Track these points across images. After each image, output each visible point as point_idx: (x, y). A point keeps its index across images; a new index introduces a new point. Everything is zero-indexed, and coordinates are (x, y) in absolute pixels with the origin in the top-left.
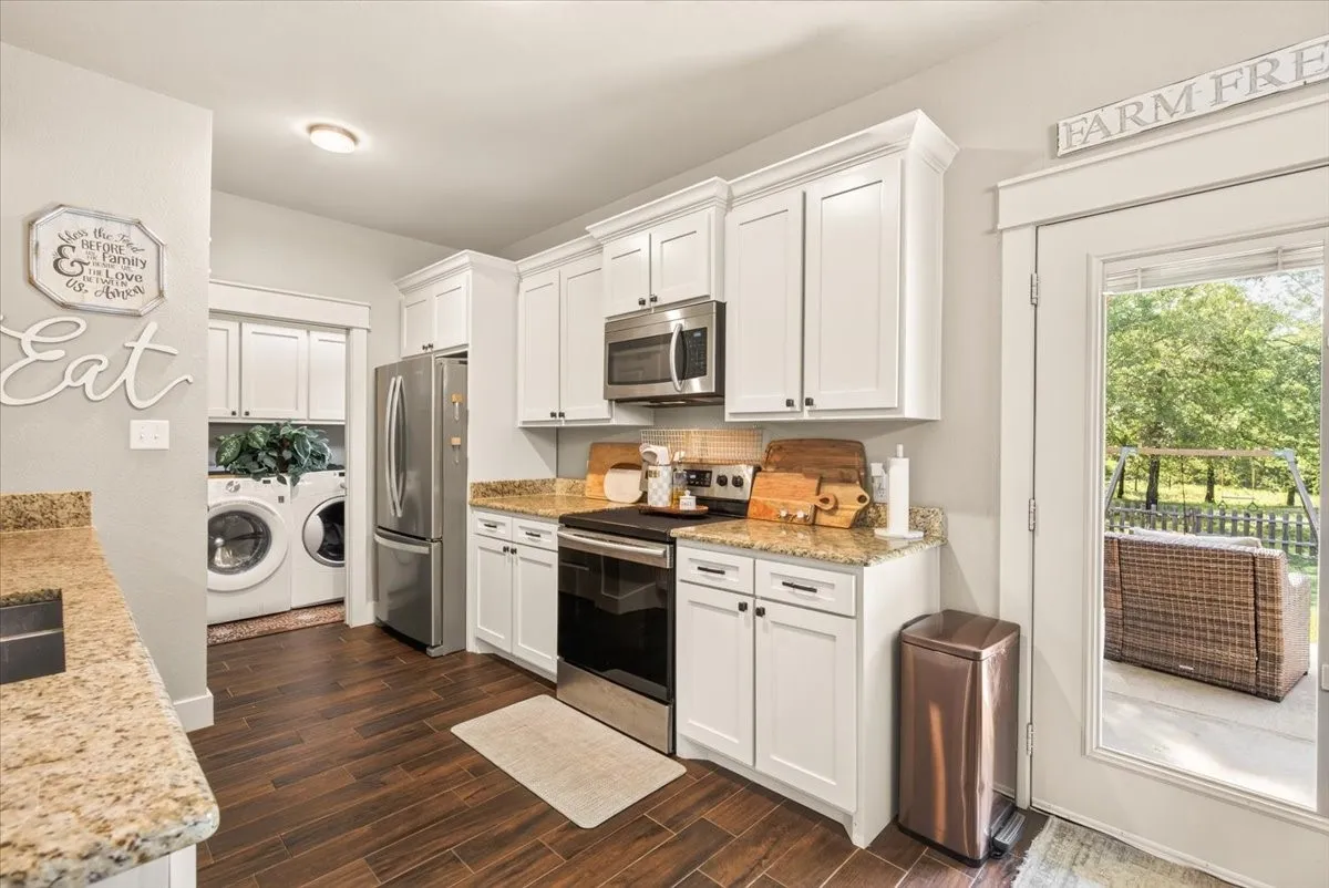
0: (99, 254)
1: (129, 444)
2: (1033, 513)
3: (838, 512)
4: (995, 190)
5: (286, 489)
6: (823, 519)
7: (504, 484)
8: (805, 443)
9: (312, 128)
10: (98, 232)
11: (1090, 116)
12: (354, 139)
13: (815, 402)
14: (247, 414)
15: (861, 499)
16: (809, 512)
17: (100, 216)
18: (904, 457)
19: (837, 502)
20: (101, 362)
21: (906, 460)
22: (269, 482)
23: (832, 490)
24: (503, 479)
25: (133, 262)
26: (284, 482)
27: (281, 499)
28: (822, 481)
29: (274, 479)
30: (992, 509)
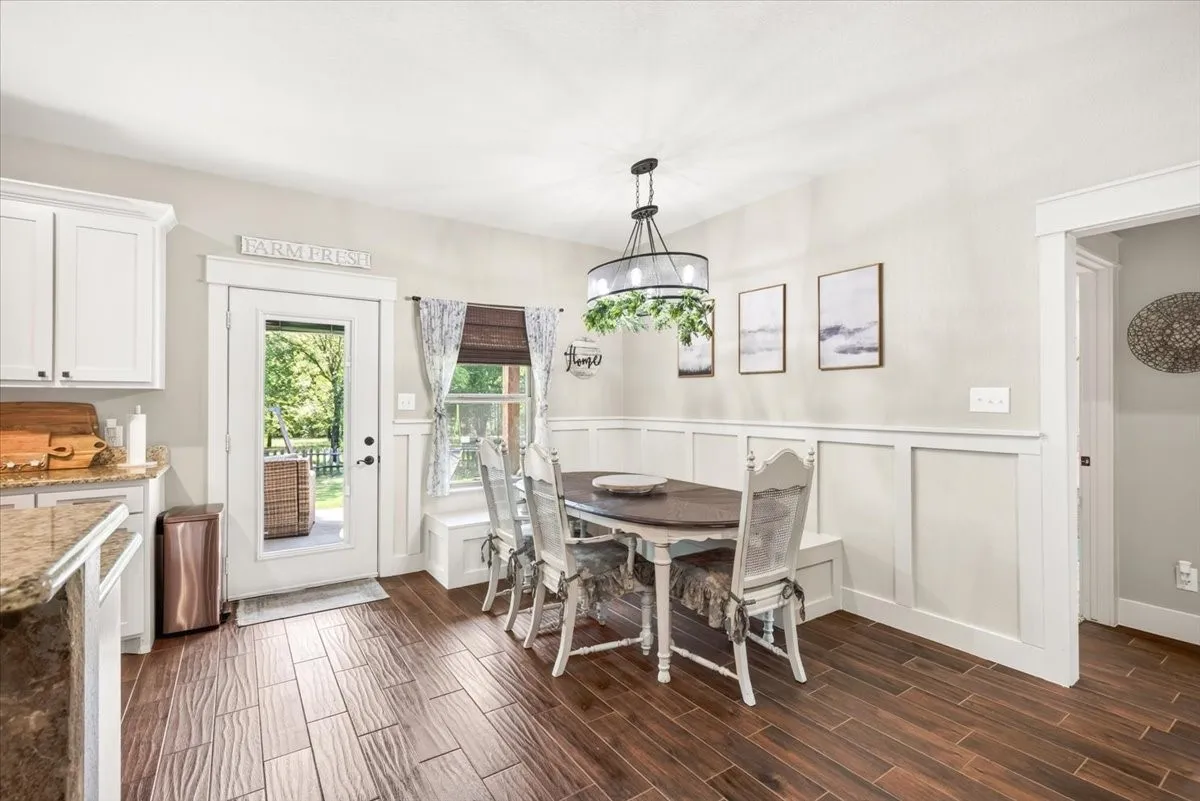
2: (228, 441)
3: (75, 457)
4: (203, 258)
6: (57, 464)
8: (23, 405)
11: (259, 240)
13: (70, 375)
15: (97, 445)
16: (44, 460)
18: (142, 413)
19: (73, 451)
21: (144, 416)
23: (68, 442)
28: (53, 435)
30: (202, 441)
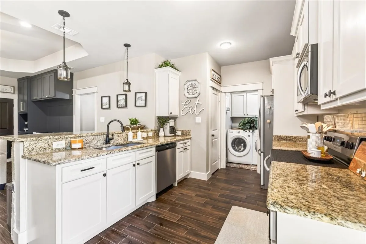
0: (192, 87)
1: (195, 121)
5: (250, 134)
7: (287, 137)
9: (221, 45)
10: (192, 84)
12: (230, 44)
14: (247, 115)
17: (192, 81)
20: (191, 107)
22: (247, 131)
24: (287, 135)
25: (196, 88)
26: (250, 132)
27: (249, 136)
29: (248, 131)
